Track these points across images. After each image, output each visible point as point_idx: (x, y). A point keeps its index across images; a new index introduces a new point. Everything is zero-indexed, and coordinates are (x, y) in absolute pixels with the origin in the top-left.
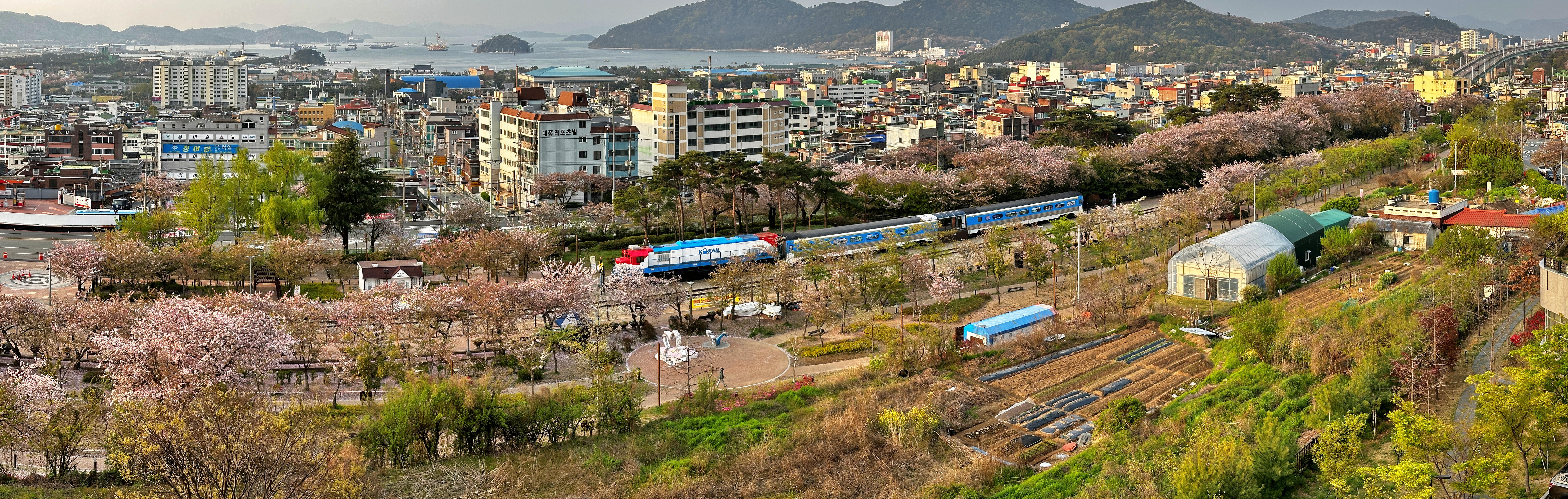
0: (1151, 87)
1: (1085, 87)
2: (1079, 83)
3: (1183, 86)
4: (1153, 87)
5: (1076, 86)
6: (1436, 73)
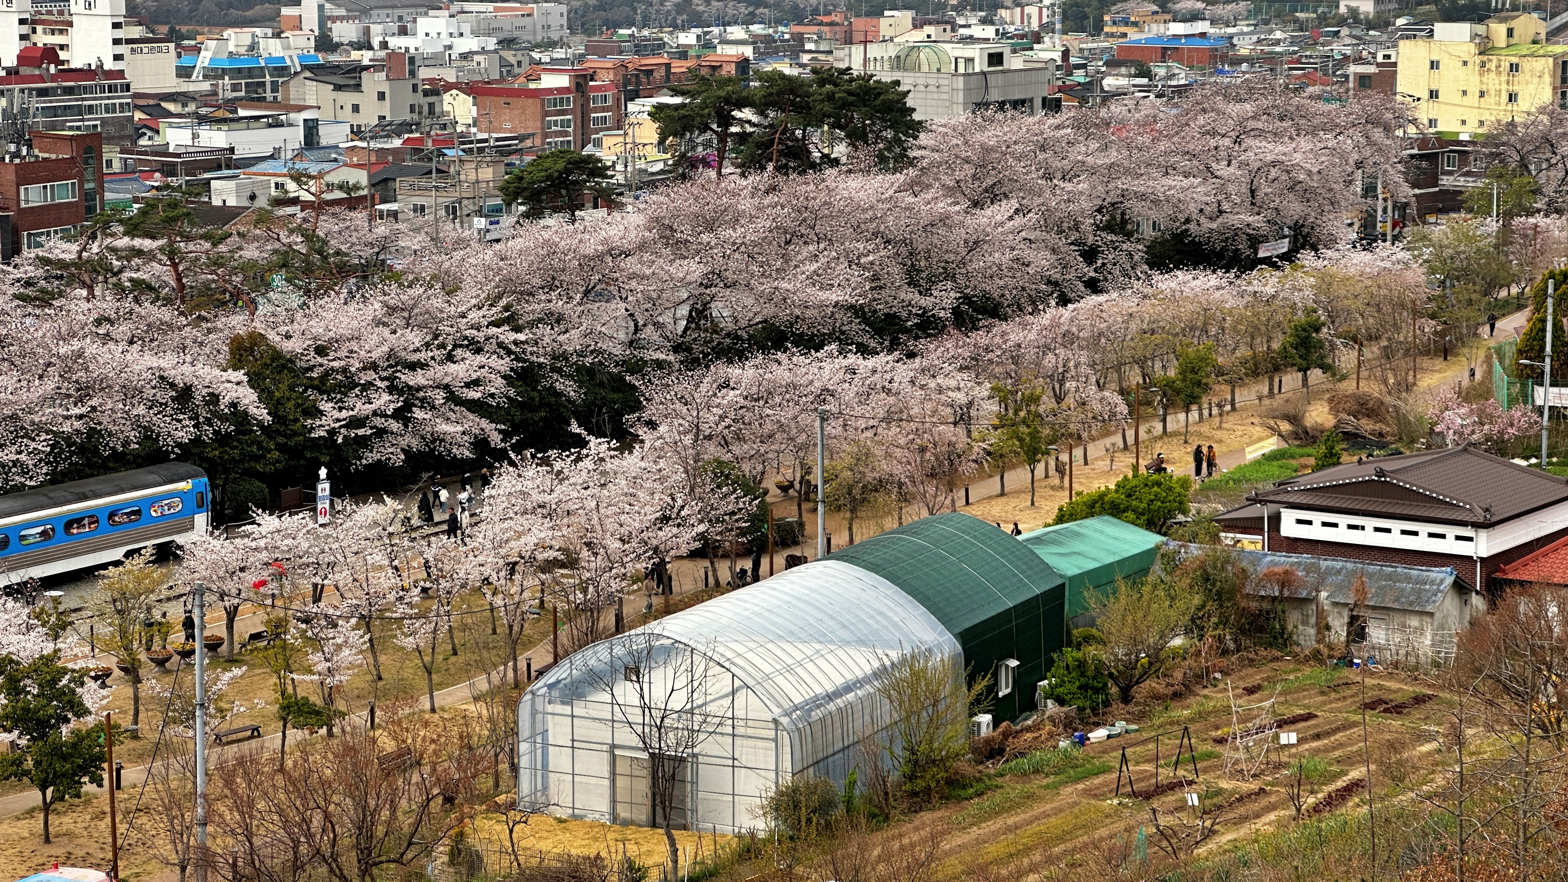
0: (448, 87)
1: (206, 86)
2: (184, 72)
3: (562, 81)
4: (456, 86)
5: (172, 84)
6: (1480, 29)
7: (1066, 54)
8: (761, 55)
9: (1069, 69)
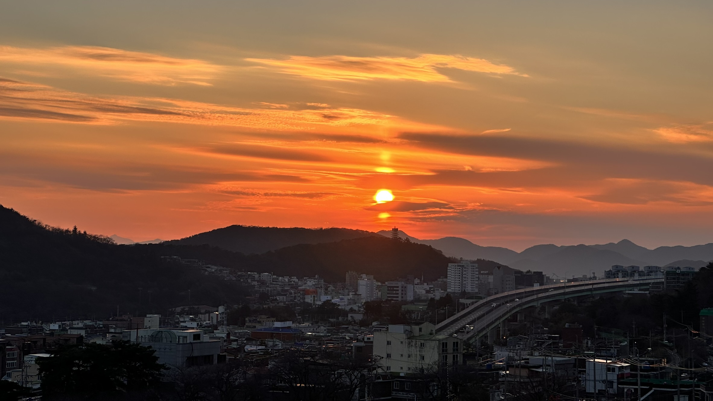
6: (408, 328)
7: (228, 335)
8: (89, 335)
9: (230, 341)
